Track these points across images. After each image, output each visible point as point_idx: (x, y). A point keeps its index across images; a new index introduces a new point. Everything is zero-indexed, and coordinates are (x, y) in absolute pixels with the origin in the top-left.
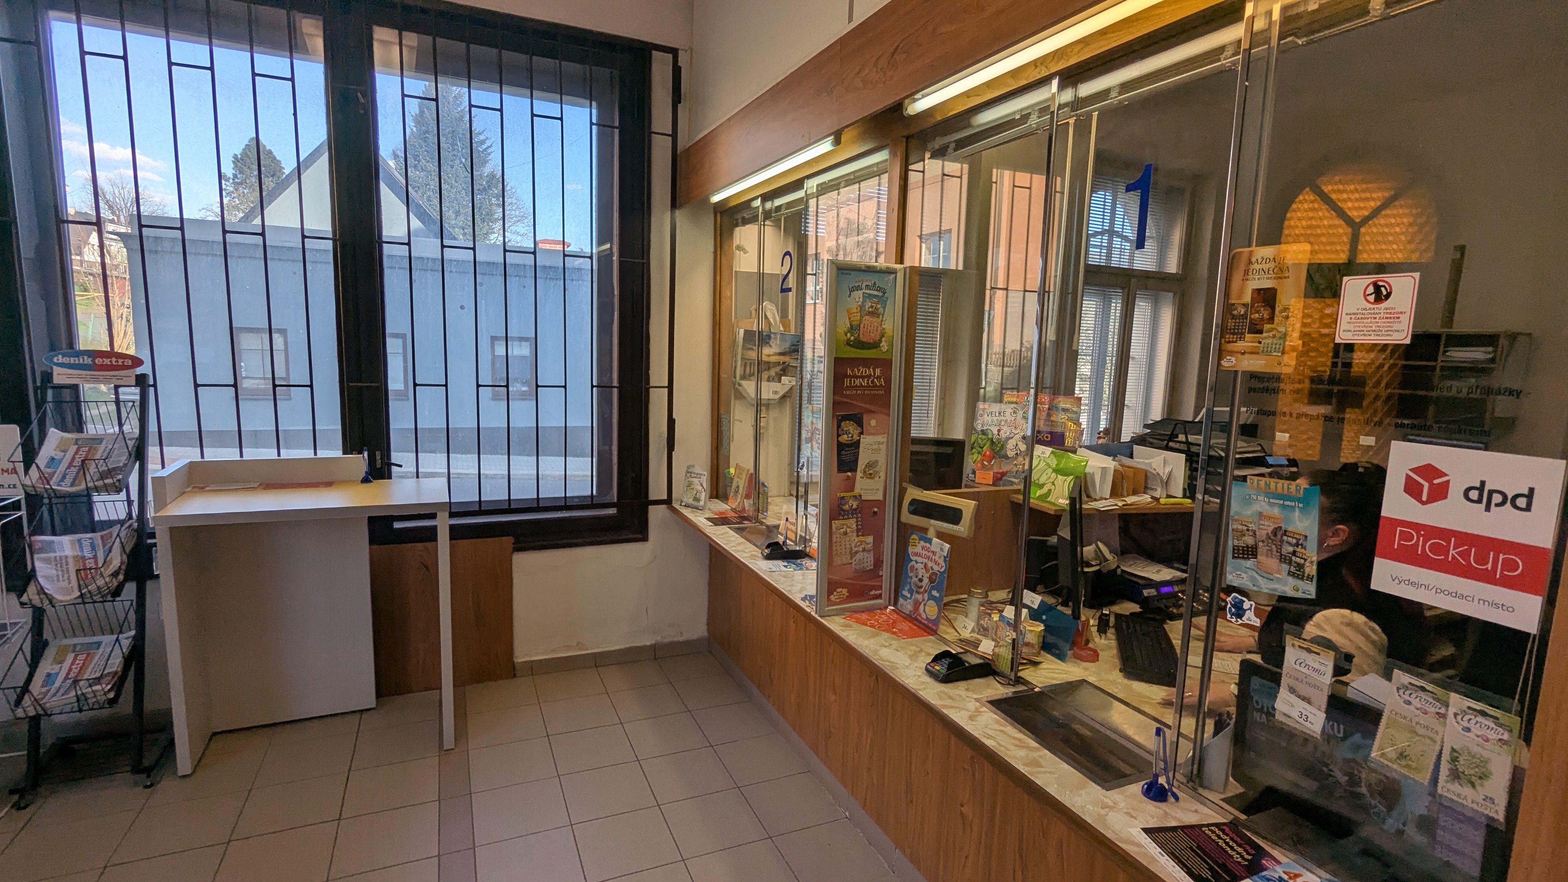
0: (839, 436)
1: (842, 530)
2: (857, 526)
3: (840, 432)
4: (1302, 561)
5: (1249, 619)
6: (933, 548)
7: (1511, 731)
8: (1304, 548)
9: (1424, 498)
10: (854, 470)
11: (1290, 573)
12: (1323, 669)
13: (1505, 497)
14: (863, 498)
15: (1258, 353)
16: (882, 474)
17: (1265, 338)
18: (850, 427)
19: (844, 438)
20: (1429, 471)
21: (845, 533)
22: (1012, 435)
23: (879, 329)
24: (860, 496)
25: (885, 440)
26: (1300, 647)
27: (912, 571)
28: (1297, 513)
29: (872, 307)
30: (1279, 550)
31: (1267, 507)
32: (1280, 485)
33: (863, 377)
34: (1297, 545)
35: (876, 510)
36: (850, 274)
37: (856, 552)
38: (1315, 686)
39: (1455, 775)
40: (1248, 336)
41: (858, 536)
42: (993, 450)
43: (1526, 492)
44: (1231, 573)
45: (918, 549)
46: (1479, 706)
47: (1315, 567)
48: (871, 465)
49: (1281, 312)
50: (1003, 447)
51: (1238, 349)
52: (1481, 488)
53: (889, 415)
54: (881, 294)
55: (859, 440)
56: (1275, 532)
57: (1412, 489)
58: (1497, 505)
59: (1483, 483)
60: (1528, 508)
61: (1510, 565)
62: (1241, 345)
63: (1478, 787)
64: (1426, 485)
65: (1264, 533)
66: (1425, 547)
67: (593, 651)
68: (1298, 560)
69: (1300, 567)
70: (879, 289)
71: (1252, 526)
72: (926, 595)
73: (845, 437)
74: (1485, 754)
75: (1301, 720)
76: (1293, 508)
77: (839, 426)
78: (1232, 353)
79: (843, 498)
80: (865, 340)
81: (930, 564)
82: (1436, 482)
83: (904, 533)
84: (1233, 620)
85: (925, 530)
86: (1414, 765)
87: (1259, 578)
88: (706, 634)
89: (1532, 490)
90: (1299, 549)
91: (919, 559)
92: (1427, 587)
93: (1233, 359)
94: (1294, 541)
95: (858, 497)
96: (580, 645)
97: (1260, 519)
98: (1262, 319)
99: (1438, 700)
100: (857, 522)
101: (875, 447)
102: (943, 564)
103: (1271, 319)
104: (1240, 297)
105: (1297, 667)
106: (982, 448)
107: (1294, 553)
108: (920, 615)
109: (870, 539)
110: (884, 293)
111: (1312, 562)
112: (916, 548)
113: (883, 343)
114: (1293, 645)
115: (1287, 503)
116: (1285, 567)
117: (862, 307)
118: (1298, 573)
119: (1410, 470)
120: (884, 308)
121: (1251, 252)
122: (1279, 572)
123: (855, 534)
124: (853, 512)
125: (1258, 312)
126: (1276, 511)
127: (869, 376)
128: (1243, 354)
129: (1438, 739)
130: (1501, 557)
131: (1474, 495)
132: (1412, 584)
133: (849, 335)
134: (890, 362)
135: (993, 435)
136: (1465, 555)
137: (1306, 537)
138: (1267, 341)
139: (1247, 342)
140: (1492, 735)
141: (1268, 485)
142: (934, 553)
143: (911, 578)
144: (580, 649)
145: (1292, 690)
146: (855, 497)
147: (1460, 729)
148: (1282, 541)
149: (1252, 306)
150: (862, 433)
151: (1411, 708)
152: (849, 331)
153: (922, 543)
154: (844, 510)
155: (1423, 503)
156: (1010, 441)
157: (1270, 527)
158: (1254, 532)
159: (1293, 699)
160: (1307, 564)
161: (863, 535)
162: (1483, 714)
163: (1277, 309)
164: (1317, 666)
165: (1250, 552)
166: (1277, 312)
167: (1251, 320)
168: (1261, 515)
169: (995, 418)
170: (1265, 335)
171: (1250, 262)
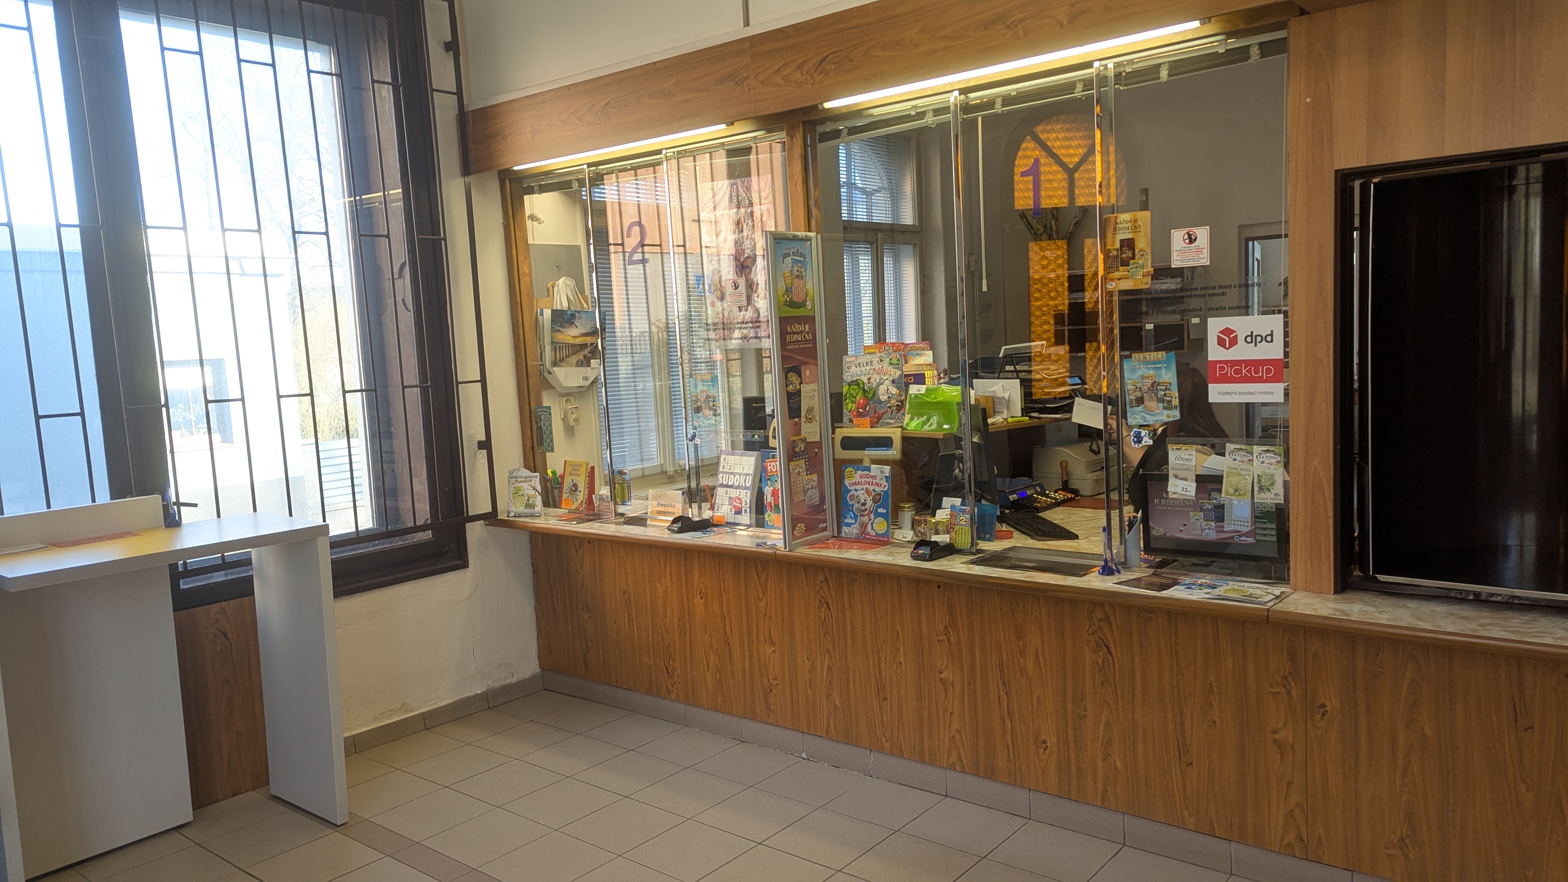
0: (787, 386)
1: (796, 471)
2: (806, 466)
3: (788, 383)
4: (1170, 399)
5: (1146, 442)
6: (872, 473)
7: (1280, 455)
8: (1170, 390)
9: (1227, 346)
10: (799, 416)
11: (1165, 408)
12: (1190, 457)
13: (1261, 336)
14: (808, 440)
15: (1128, 278)
16: (817, 418)
17: (1131, 269)
18: (793, 377)
19: (790, 388)
20: (1227, 331)
21: (799, 473)
22: (881, 382)
23: (805, 290)
24: (805, 438)
25: (816, 388)
26: (1177, 449)
27: (851, 500)
28: (1164, 370)
29: (798, 271)
30: (1156, 395)
31: (1145, 371)
32: (1152, 356)
33: (798, 333)
34: (1166, 389)
35: (816, 450)
36: (782, 243)
37: (808, 489)
38: (1187, 470)
39: (1261, 489)
40: (1121, 268)
41: (807, 475)
42: (866, 397)
43: (1270, 333)
44: (1130, 417)
45: (857, 478)
46: (1265, 448)
47: (1177, 400)
48: (810, 410)
49: (1138, 252)
50: (875, 394)
51: (1116, 277)
52: (1251, 336)
53: (817, 365)
54: (803, 259)
55: (800, 389)
56: (1152, 385)
57: (1221, 342)
58: (1260, 342)
59: (1252, 332)
60: (1272, 341)
61: (1269, 371)
62: (1117, 274)
63: (1271, 490)
64: (1227, 339)
65: (1146, 387)
66: (1231, 372)
67: (420, 711)
68: (1168, 398)
69: (1170, 402)
70: (802, 255)
71: (1139, 385)
72: (872, 516)
73: (791, 386)
74: (1272, 471)
75: (1184, 493)
76: (1160, 368)
77: (786, 378)
78: (1112, 280)
79: (794, 441)
80: (796, 300)
81: (871, 488)
82: (1231, 336)
83: (840, 466)
84: (1136, 446)
85: (861, 461)
86: (1242, 493)
87: (1147, 416)
88: (539, 670)
89: (1272, 331)
90: (1168, 392)
91: (857, 487)
92: (1235, 394)
93: (1114, 283)
94: (1164, 388)
95: (803, 440)
96: (405, 707)
97: (1143, 379)
98: (1128, 257)
99: (1248, 453)
100: (805, 462)
101: (811, 394)
102: (886, 484)
103: (1133, 258)
104: (1113, 245)
105: (1177, 462)
106: (855, 397)
107: (1165, 395)
108: (869, 534)
109: (815, 477)
110: (805, 258)
111: (1175, 398)
112: (854, 479)
113: (808, 303)
114: (1173, 449)
115: (1157, 366)
116: (1161, 405)
117: (791, 271)
118: (1169, 407)
119: (1219, 332)
120: (806, 271)
121: (1116, 217)
122: (1158, 409)
123: (805, 473)
124: (803, 453)
125: (1125, 253)
126: (1152, 372)
127: (801, 332)
128: (1119, 280)
129: (1251, 474)
130: (1265, 368)
131: (1249, 339)
132: (1228, 393)
133: (786, 296)
134: (813, 318)
135: (864, 384)
136: (1249, 371)
137: (1170, 383)
138: (1132, 270)
139: (1122, 272)
140: (1274, 461)
141: (1145, 358)
142: (875, 477)
143: (852, 506)
144: (406, 712)
145: (1176, 477)
146: (802, 439)
147: (1259, 463)
148: (1157, 389)
149: (1121, 250)
150: (801, 383)
151: (1237, 462)
152: (786, 293)
153: (860, 473)
154: (796, 453)
155: (1227, 349)
156: (881, 387)
157: (1149, 382)
158: (1140, 388)
159: (1178, 482)
160: (1173, 399)
161: (810, 474)
162: (1268, 451)
163: (1136, 251)
164: (1187, 457)
165: (1140, 401)
166: (1136, 253)
167: (1121, 258)
168: (1143, 377)
169: (863, 369)
170: (1131, 266)
171: (1116, 223)
